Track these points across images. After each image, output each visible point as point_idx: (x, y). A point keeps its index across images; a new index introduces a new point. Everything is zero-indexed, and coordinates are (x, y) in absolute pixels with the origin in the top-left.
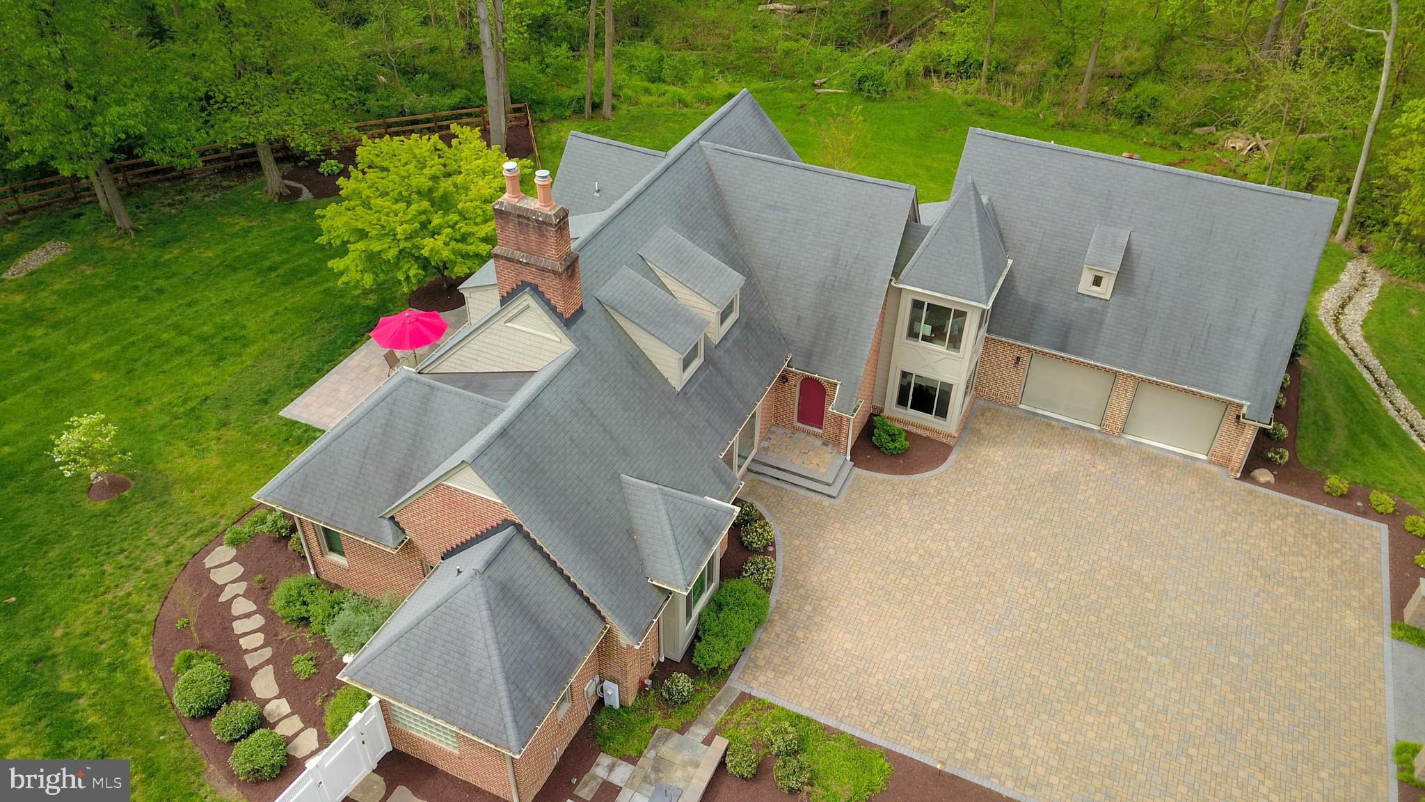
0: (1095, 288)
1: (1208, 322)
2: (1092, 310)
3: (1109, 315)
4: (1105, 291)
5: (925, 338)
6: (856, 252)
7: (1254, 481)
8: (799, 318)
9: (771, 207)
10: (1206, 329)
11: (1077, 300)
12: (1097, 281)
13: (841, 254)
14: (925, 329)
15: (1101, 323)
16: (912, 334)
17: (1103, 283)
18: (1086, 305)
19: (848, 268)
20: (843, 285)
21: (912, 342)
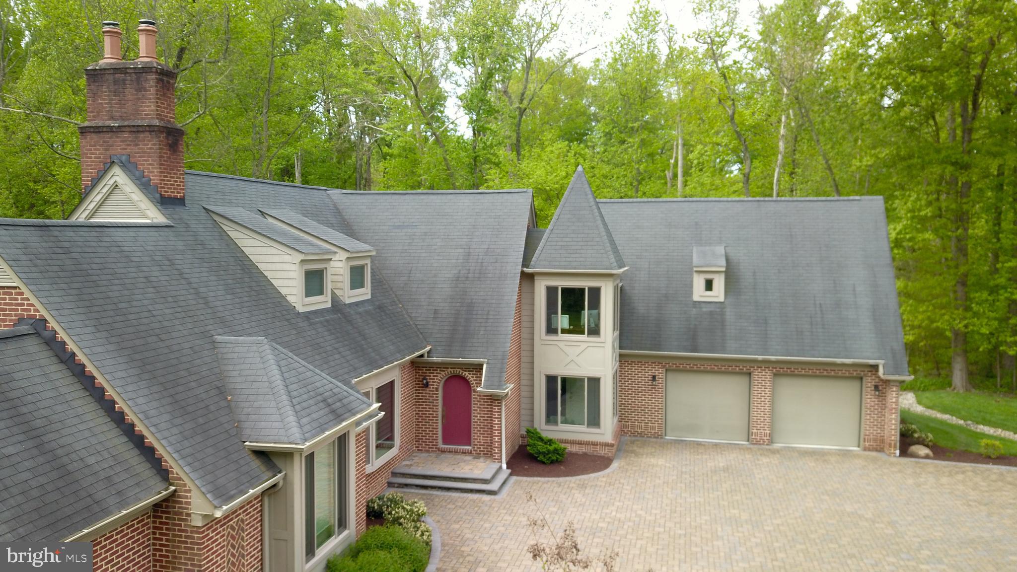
0: (709, 293)
1: (818, 302)
2: (711, 313)
3: (728, 313)
4: (718, 293)
5: (564, 331)
6: (486, 247)
7: (914, 456)
8: (436, 312)
9: (399, 227)
10: (817, 309)
11: (695, 308)
12: (709, 285)
13: (472, 250)
14: (563, 321)
15: (723, 322)
16: (551, 330)
17: (715, 285)
18: (704, 310)
19: (480, 261)
20: (477, 275)
21: (552, 337)
